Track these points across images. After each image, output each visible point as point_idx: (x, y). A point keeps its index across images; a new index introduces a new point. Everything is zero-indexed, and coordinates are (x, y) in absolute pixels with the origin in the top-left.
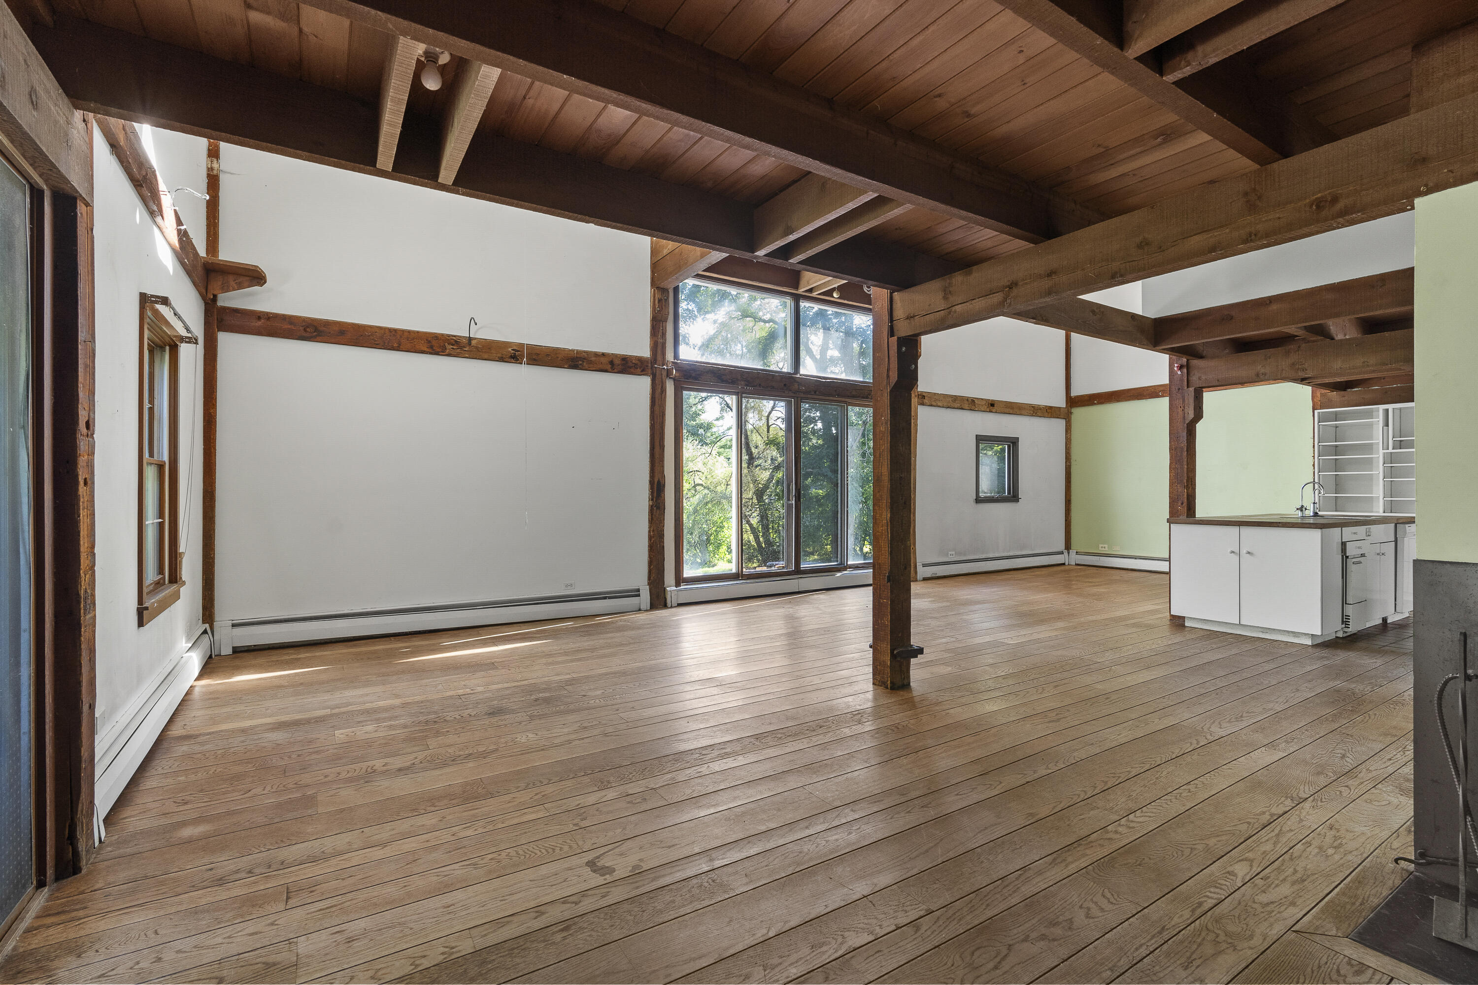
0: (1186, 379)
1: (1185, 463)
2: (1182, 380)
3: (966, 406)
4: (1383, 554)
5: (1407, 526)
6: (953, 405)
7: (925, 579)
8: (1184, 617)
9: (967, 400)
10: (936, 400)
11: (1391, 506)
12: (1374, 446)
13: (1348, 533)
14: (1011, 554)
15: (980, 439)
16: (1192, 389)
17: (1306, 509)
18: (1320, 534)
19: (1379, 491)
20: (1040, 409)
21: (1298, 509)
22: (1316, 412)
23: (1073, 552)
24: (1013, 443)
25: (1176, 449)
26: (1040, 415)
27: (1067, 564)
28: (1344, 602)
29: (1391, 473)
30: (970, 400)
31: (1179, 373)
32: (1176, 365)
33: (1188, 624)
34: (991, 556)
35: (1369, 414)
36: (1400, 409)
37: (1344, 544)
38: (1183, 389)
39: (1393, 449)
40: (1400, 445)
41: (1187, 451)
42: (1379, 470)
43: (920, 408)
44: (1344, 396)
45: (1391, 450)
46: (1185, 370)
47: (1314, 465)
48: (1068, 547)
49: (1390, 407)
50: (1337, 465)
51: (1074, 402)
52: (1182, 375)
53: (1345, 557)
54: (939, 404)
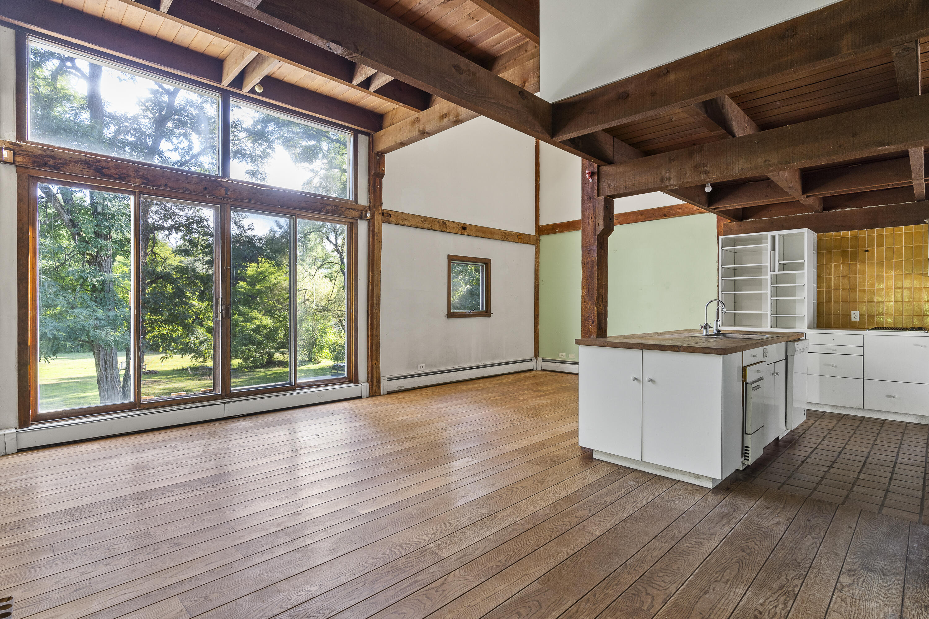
0: (596, 187)
1: (596, 278)
2: (593, 188)
3: (437, 227)
4: (777, 374)
5: (796, 343)
6: (421, 225)
7: (390, 393)
8: (592, 450)
9: (438, 222)
10: (403, 219)
11: (776, 323)
12: (763, 270)
13: (749, 356)
14: (484, 363)
15: (451, 259)
16: (602, 198)
17: (710, 327)
18: (721, 360)
19: (767, 308)
20: (511, 235)
21: (702, 327)
22: (720, 237)
23: (540, 359)
24: (487, 263)
25: (587, 263)
26: (511, 240)
27: (535, 369)
28: (744, 432)
29: (776, 292)
30: (441, 222)
31: (591, 180)
32: (587, 172)
33: (594, 456)
34: (463, 366)
35: (759, 241)
36: (784, 236)
37: (744, 369)
38: (594, 198)
39: (779, 271)
40: (783, 267)
41: (598, 265)
42: (767, 290)
43: (385, 227)
44: (741, 226)
45: (777, 272)
46: (596, 178)
47: (718, 286)
48: (536, 355)
49: (777, 233)
50: (736, 286)
51: (542, 230)
52: (593, 182)
53: (745, 383)
54: (407, 223)
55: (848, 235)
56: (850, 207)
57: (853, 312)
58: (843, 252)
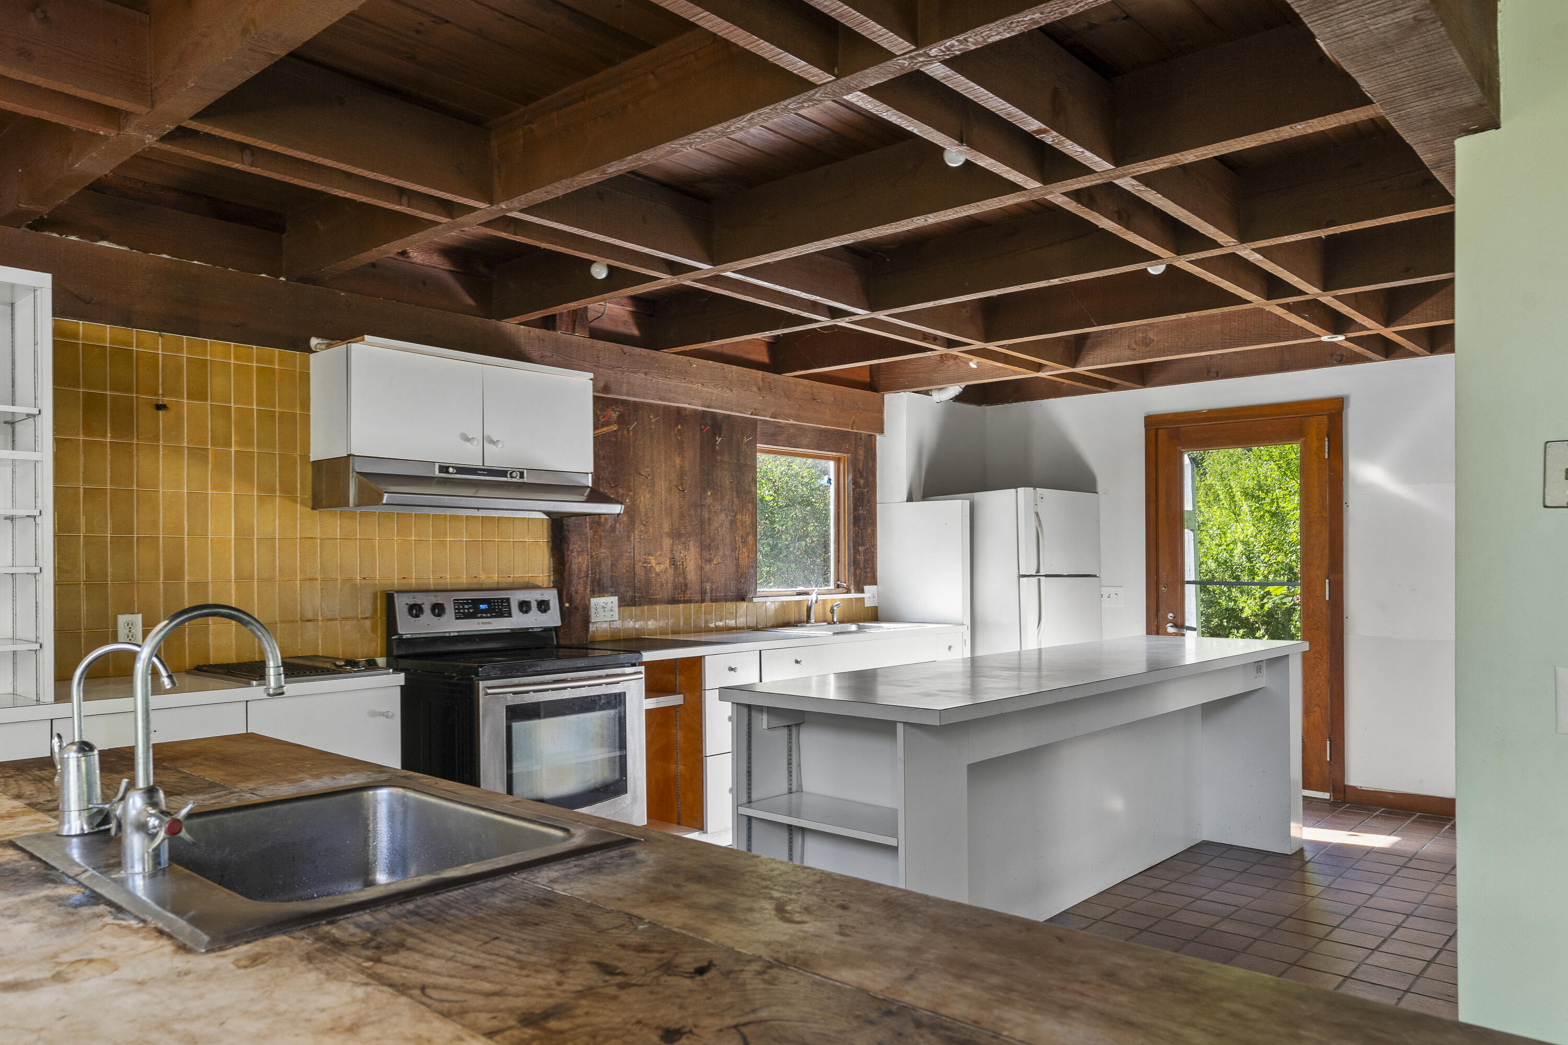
55: (105, 341)
56: (110, 241)
57: (122, 619)
58: (88, 397)
